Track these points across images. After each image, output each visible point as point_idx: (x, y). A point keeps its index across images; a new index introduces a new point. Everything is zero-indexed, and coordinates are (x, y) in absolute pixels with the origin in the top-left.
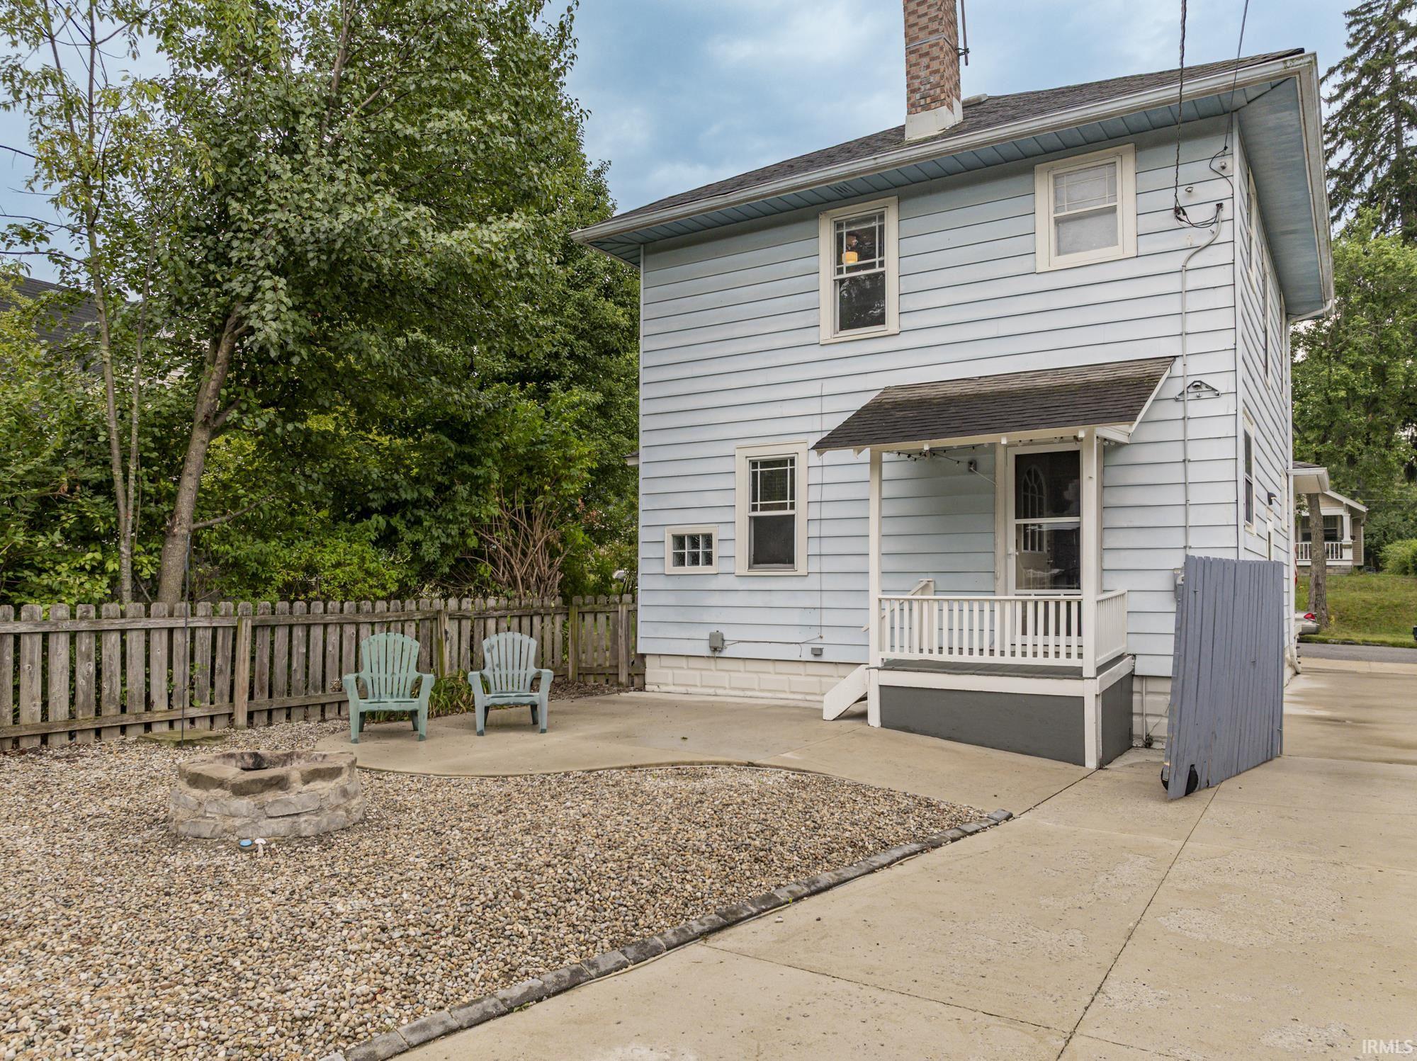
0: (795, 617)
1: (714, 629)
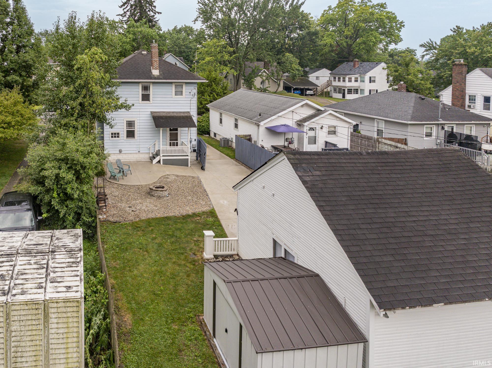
0: (135, 146)
1: (120, 149)
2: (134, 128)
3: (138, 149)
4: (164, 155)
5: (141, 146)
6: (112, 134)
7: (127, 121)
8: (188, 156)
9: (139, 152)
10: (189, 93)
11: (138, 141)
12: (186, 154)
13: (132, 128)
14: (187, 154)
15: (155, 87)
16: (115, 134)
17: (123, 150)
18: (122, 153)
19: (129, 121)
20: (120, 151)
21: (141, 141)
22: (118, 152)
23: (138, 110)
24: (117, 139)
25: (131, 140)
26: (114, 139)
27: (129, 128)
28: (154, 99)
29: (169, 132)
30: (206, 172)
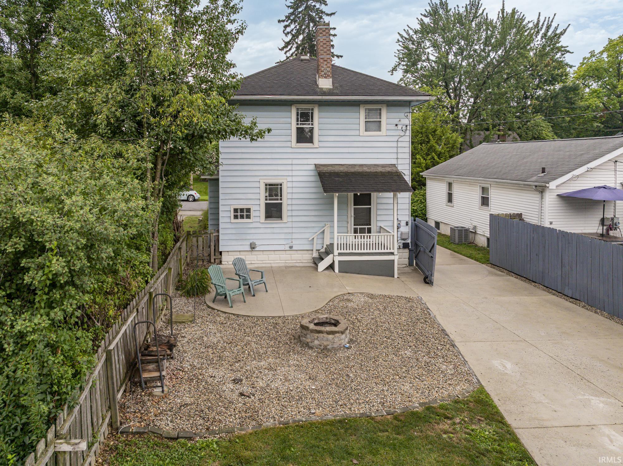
0: (283, 236)
1: (251, 241)
2: (281, 199)
3: (290, 241)
4: (342, 251)
5: (295, 236)
6: (236, 210)
7: (266, 185)
8: (392, 254)
9: (291, 247)
10: (393, 127)
11: (289, 225)
12: (389, 251)
13: (277, 199)
14: (392, 251)
15: (323, 114)
16: (242, 210)
17: (257, 243)
18: (256, 249)
19: (270, 185)
20: (253, 247)
21: (295, 225)
22: (248, 248)
23: (289, 162)
24: (245, 220)
25: (274, 223)
26: (239, 220)
27: (270, 200)
28: (322, 139)
29: (353, 207)
30: (435, 288)
